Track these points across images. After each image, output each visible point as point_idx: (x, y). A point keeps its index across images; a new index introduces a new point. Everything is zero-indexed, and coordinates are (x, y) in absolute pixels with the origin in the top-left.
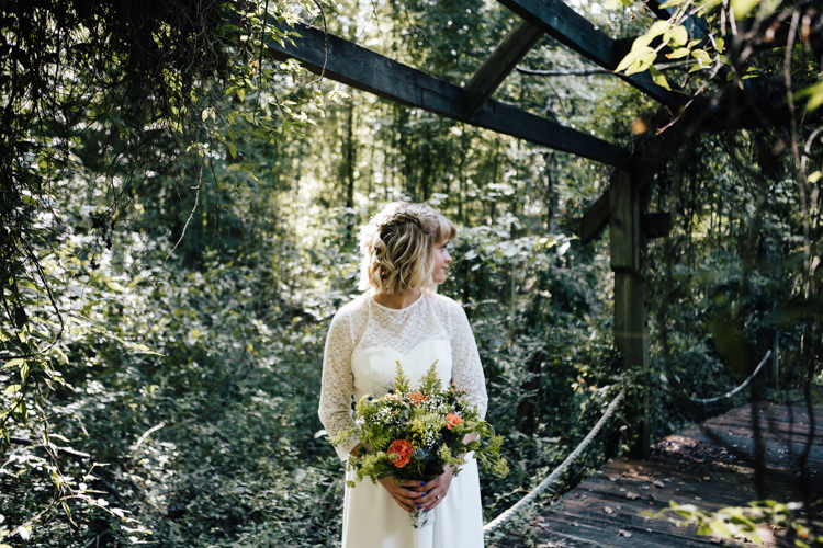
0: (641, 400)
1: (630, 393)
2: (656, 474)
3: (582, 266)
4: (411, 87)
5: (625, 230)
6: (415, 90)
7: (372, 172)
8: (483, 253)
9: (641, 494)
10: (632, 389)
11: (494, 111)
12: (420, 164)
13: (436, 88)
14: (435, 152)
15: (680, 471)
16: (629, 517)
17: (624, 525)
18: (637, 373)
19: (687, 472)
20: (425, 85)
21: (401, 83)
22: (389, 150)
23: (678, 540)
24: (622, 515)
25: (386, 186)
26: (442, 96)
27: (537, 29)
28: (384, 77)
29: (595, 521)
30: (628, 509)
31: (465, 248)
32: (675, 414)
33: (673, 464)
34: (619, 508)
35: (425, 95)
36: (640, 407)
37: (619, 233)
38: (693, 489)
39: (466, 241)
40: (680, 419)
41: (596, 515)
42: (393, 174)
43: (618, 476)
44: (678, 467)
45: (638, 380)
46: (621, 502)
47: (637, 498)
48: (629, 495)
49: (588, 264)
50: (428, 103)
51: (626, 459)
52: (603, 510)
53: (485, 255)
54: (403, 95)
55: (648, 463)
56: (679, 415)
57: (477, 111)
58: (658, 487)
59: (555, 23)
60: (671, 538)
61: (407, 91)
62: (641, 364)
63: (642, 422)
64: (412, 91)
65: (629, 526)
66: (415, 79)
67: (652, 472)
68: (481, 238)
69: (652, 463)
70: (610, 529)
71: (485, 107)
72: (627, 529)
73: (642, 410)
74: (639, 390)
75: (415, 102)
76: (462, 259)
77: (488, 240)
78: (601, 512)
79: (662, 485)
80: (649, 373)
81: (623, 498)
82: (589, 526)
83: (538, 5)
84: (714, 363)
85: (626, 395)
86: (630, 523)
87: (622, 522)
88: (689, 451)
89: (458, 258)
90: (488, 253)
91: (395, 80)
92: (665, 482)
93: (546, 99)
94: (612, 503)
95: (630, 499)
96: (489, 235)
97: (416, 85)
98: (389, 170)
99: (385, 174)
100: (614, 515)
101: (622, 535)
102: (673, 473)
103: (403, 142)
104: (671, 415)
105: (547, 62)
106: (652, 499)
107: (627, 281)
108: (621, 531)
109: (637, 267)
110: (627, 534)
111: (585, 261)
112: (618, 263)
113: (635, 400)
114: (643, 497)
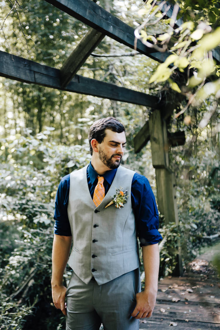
0: (176, 242)
1: (169, 239)
2: (187, 284)
3: (136, 162)
4: (27, 71)
5: (159, 144)
6: (30, 73)
7: (5, 111)
8: (78, 162)
9: (181, 298)
10: (170, 236)
11: (79, 82)
12: (35, 106)
13: (43, 71)
14: (44, 98)
15: (201, 281)
16: (175, 313)
17: (172, 319)
18: (173, 226)
19: (206, 281)
20: (36, 69)
21: (21, 69)
22: (15, 97)
23: (203, 324)
24: (171, 313)
25: (15, 120)
26: (47, 76)
27: (101, 33)
28: (10, 67)
29: (156, 318)
30: (174, 308)
31: (67, 160)
32: (196, 245)
33: (196, 277)
34: (169, 308)
35: (37, 76)
36: (175, 246)
37: (156, 146)
38: (209, 291)
39: (67, 156)
40: (198, 247)
41: (156, 314)
42: (19, 112)
43: (167, 289)
44: (200, 279)
45: (173, 231)
46: (169, 304)
47: (179, 301)
48: (174, 299)
49: (140, 161)
50: (39, 81)
51: (170, 277)
52: (160, 311)
53: (79, 163)
54: (23, 77)
55: (182, 278)
56: (198, 245)
57: (69, 82)
58: (190, 292)
59: (111, 30)
60: (200, 323)
61: (25, 74)
62: (174, 221)
63: (178, 255)
64: (28, 74)
65: (176, 319)
66: (29, 66)
67: (185, 284)
68: (76, 153)
69: (185, 278)
70: (165, 322)
71: (74, 80)
72: (174, 321)
73: (177, 248)
74: (174, 237)
75: (31, 81)
76: (66, 167)
77: (80, 154)
78: (158, 312)
79: (191, 291)
80: (179, 226)
81: (170, 302)
82: (152, 322)
83: (100, 20)
84: (215, 213)
85: (167, 240)
86: (176, 317)
87: (171, 317)
88: (205, 268)
89: (63, 166)
90: (80, 162)
91: (17, 68)
92: (193, 289)
93: (108, 66)
94: (165, 306)
95: (175, 302)
96: (80, 150)
97: (30, 70)
98: (16, 110)
99: (14, 112)
100: (166, 313)
101: (172, 325)
102: (197, 283)
103: (24, 93)
104: (194, 246)
105: (107, 43)
106: (187, 300)
107: (163, 173)
108: (171, 323)
109: (168, 165)
110: (175, 324)
111: (137, 159)
112: (157, 163)
113: (172, 242)
114: (182, 300)
